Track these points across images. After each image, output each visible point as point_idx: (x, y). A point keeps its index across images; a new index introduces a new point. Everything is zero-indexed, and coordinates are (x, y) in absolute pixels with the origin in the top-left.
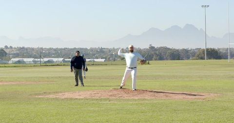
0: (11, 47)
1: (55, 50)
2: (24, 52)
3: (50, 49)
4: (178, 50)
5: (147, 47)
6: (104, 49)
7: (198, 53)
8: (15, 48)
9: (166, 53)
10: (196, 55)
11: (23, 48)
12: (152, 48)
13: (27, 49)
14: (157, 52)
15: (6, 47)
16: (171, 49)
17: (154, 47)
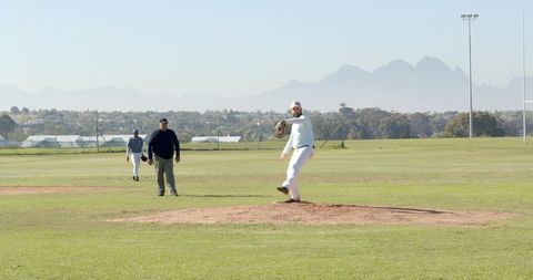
0: (26, 110)
1: (126, 116)
2: (55, 122)
3: (115, 114)
4: (405, 116)
5: (337, 109)
6: (238, 113)
7: (451, 123)
8: (35, 113)
9: (379, 123)
10: (447, 128)
11: (53, 112)
12: (346, 111)
13: (61, 115)
14: (358, 121)
15: (15, 110)
16: (389, 115)
17: (350, 110)
